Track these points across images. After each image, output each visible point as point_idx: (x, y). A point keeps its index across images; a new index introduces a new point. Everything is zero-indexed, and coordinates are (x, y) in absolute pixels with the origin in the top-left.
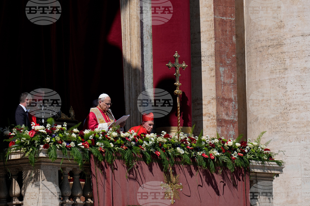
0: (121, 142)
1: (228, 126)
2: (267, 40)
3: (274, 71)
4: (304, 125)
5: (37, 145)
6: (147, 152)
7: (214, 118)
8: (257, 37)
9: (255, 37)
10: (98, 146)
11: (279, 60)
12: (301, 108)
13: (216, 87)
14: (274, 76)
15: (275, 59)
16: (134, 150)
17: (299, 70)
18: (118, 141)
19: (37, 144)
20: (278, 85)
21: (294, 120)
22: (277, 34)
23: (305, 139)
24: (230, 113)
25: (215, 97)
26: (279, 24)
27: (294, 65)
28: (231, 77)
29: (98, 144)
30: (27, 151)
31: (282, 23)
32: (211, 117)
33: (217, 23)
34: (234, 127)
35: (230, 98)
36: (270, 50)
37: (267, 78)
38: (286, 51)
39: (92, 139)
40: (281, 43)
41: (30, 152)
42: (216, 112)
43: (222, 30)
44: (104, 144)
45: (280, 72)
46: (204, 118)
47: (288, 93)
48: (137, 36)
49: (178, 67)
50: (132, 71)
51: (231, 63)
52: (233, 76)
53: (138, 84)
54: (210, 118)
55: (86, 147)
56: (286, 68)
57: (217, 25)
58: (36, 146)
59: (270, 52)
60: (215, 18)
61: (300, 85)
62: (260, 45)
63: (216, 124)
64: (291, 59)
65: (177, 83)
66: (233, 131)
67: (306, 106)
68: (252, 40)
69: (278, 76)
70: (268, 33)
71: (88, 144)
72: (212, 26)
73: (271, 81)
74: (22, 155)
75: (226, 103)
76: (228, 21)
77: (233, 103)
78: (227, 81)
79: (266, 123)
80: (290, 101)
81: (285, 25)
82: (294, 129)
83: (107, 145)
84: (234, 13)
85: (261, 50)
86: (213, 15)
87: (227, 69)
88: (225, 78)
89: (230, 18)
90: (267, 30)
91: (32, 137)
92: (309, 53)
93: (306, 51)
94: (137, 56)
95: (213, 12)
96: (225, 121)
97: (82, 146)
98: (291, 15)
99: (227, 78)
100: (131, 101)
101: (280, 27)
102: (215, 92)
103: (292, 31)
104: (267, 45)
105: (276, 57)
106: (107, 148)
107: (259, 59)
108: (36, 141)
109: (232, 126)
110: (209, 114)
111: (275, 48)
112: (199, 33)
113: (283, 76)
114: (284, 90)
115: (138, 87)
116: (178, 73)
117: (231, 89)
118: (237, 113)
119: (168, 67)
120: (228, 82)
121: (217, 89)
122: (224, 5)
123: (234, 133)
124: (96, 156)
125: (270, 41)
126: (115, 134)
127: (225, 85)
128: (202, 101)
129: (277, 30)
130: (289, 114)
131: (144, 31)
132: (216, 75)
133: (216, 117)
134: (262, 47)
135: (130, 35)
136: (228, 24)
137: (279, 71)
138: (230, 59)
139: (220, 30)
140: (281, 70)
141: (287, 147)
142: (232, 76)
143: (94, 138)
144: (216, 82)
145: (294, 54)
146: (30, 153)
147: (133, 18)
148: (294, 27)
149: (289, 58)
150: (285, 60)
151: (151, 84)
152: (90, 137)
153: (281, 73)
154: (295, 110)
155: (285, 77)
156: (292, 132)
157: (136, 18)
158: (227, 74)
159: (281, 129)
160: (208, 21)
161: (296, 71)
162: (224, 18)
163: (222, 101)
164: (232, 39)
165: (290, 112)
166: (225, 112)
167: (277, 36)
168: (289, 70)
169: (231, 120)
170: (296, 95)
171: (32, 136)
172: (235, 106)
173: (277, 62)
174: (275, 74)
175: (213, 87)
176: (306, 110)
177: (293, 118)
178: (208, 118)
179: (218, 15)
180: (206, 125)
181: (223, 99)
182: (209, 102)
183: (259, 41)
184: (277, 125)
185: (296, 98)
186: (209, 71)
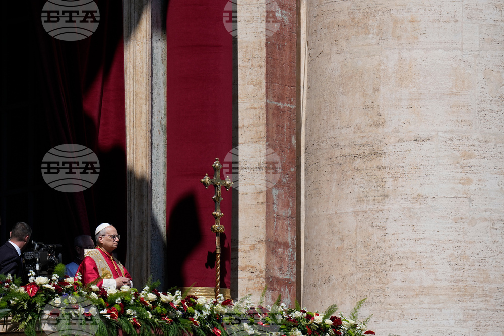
0: (162, 310)
1: (282, 290)
2: (353, 145)
3: (364, 199)
4: (415, 293)
5: (39, 311)
6: (202, 329)
7: (260, 275)
8: (333, 139)
9: (328, 140)
10: (129, 316)
11: (374, 181)
12: (411, 263)
13: (266, 222)
14: (364, 207)
15: (366, 178)
16: (182, 325)
17: (409, 198)
18: (158, 309)
19: (40, 309)
20: (371, 223)
21: (399, 284)
22: (371, 136)
23: (417, 317)
24: (286, 267)
25: (265, 239)
26: (376, 119)
27: (400, 189)
28: (288, 206)
29: (128, 311)
30: (23, 319)
31: (380, 117)
32: (256, 274)
33: (271, 112)
34: (290, 291)
35: (286, 242)
36: (358, 163)
37: (351, 210)
38: (386, 165)
39: (120, 303)
40: (378, 152)
41: (27, 321)
42: (265, 265)
43: (277, 126)
44: (137, 313)
45: (374, 200)
46: (241, 274)
47: (388, 237)
48: (144, 128)
49: (219, 185)
50: (134, 189)
51: (289, 181)
52: (291, 204)
53: (144, 212)
54: (253, 275)
55: (113, 316)
56: (386, 194)
57: (270, 117)
58: (39, 313)
59: (357, 166)
60: (267, 104)
61: (410, 224)
62: (337, 154)
63: (264, 285)
64: (395, 178)
65: (217, 212)
66: (289, 298)
67: (420, 260)
68: (322, 145)
69: (371, 207)
70: (355, 133)
71: (116, 312)
72: (261, 117)
73: (358, 215)
74: (8, 326)
75: (280, 250)
76: (286, 109)
77: (289, 250)
78: (282, 212)
79: (347, 287)
80: (393, 251)
81: (386, 120)
82: (399, 299)
83: (143, 316)
84: (294, 97)
85: (341, 161)
86: (265, 98)
87: (282, 192)
88: (280, 207)
89: (289, 105)
90: (352, 128)
91: (34, 297)
92: (427, 170)
93: (421, 167)
94: (145, 163)
95: (265, 94)
96: (279, 281)
97: (107, 316)
98: (397, 104)
99: (283, 207)
100: (133, 239)
101: (377, 124)
102: (265, 230)
103: (398, 131)
104: (353, 153)
105: (369, 174)
106: (142, 319)
107: (335, 176)
108: (38, 304)
109: (287, 290)
110: (253, 267)
111: (367, 159)
112: (237, 127)
113: (381, 207)
114: (382, 232)
115: (144, 216)
116: (220, 195)
117: (287, 226)
118: (295, 268)
119: (204, 184)
120: (284, 214)
121: (267, 226)
122: (280, 82)
123: (290, 301)
124: (128, 333)
125: (357, 148)
126: (152, 296)
127: (279, 219)
128: (238, 244)
129: (371, 129)
130: (390, 272)
131: (154, 121)
132: (266, 201)
133: (264, 274)
134: (344, 156)
135: (133, 127)
136: (286, 115)
137: (373, 198)
138: (288, 176)
139: (274, 125)
140: (377, 198)
141: (384, 330)
142: (289, 203)
143: (123, 301)
144: (266, 214)
145: (401, 171)
146: (27, 323)
147: (139, 98)
148: (403, 124)
149: (393, 177)
150: (384, 180)
151: (162, 212)
152: (117, 300)
153: (376, 202)
154: (400, 267)
155: (383, 210)
156: (393, 303)
157: (145, 98)
158: (282, 200)
159: (375, 297)
160: (255, 109)
161: (403, 200)
162: (280, 105)
163: (275, 246)
164: (291, 142)
165: (391, 270)
166: (279, 265)
167: (371, 138)
168: (392, 197)
169: (286, 279)
170: (403, 240)
171: (33, 295)
172: (292, 255)
173: (371, 183)
174: (366, 204)
175: (261, 221)
176: (419, 267)
177: (396, 280)
178: (250, 275)
179: (272, 99)
180: (246, 286)
181: (276, 242)
182: (253, 247)
183: (337, 146)
184: (367, 290)
185: (403, 245)
186: (254, 194)
